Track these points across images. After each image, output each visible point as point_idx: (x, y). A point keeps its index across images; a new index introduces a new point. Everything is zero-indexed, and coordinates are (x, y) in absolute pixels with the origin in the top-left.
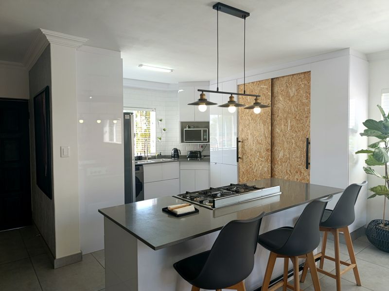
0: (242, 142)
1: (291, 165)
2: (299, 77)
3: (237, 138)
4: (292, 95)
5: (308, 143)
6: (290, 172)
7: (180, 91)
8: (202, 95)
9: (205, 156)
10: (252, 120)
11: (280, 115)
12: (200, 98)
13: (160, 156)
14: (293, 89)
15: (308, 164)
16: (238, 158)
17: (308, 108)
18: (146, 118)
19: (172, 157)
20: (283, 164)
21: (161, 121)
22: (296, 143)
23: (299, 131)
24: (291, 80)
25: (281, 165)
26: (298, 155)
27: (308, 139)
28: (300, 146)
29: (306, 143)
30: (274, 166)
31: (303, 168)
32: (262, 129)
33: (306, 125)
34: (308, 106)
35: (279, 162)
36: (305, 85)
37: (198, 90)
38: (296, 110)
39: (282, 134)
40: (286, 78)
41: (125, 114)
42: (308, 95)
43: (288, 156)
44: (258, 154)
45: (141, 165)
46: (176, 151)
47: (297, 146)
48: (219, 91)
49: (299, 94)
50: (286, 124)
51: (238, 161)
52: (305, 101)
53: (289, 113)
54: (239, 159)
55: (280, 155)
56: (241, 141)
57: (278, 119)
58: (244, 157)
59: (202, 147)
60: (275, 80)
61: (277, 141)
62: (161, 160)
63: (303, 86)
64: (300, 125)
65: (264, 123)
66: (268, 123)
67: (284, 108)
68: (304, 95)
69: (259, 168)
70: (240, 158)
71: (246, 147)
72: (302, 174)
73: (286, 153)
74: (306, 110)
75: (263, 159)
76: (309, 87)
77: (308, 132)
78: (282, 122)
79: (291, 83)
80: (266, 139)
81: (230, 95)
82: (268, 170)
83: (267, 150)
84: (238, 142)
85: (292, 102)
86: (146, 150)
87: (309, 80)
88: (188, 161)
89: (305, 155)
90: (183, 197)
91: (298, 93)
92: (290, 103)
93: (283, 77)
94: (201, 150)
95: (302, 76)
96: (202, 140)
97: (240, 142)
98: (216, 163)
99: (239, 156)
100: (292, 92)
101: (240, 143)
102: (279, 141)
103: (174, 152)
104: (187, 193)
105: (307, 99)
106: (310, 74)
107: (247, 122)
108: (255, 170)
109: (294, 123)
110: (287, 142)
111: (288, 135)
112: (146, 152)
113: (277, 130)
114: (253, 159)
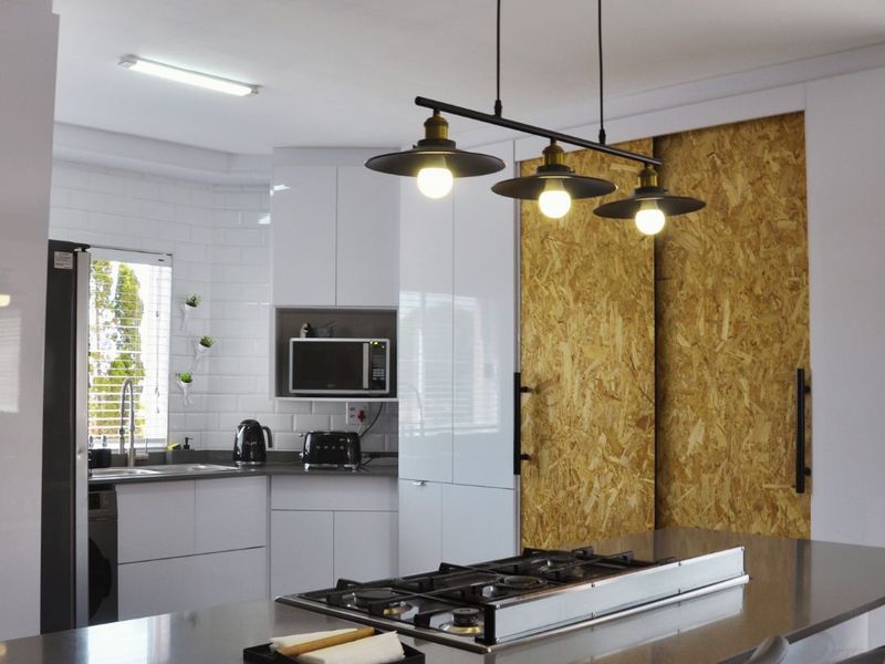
0: (537, 391)
1: (736, 482)
2: (761, 133)
3: (517, 377)
4: (734, 201)
5: (804, 389)
6: (732, 506)
7: (277, 188)
8: (433, 125)
9: (374, 455)
10: (576, 300)
11: (691, 279)
12: (423, 137)
13: (184, 454)
14: (741, 180)
15: (802, 476)
16: (519, 458)
17: (799, 250)
18: (118, 314)
19: (236, 458)
20: (705, 477)
21: (192, 304)
22: (754, 390)
23: (765, 343)
24: (728, 146)
25: (697, 480)
26: (764, 439)
27: (801, 373)
28: (772, 404)
29: (792, 391)
30: (668, 483)
31: (781, 491)
32: (620, 340)
33: (794, 318)
34: (796, 245)
35: (688, 471)
36: (784, 163)
37: (420, 101)
38: (752, 258)
39: (696, 357)
40: (709, 138)
41: (55, 246)
42: (798, 203)
43: (723, 443)
44: (603, 439)
45: (108, 486)
46: (253, 431)
47: (758, 402)
48: (504, 115)
49: (763, 200)
50: (716, 317)
51: (517, 470)
52: (785, 224)
53: (723, 272)
54: (524, 463)
55: (691, 439)
56: (533, 386)
57: (682, 295)
58: (545, 454)
59: (362, 416)
60: (666, 144)
61: (680, 383)
62: (190, 469)
63: (775, 167)
64: (769, 320)
65: (628, 310)
66: (642, 314)
67: (706, 252)
68: (783, 201)
69: (607, 497)
70: (526, 457)
71: (552, 414)
72: (779, 514)
73: (718, 433)
74: (790, 259)
75: (623, 461)
76: (801, 170)
77: (798, 344)
78: (699, 309)
79: (731, 157)
80: (635, 376)
81: (546, 142)
82: (643, 505)
83: (641, 423)
84: (519, 389)
85: (735, 229)
86: (127, 427)
87: (799, 145)
88: (303, 474)
89: (792, 435)
90: (329, 604)
91: (759, 194)
92: (728, 232)
93: (699, 132)
94: (358, 428)
95: (772, 131)
96: (366, 383)
97: (526, 390)
98: (423, 483)
99: (524, 450)
100: (736, 189)
101: (526, 397)
102: (686, 386)
103: (247, 436)
104: (343, 585)
105: (792, 219)
106: (802, 124)
107: (557, 310)
108: (592, 504)
109: (746, 310)
110: (719, 388)
111: (721, 360)
112: (128, 435)
113: (680, 340)
114: (581, 458)
